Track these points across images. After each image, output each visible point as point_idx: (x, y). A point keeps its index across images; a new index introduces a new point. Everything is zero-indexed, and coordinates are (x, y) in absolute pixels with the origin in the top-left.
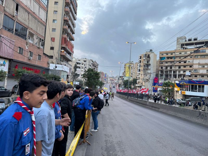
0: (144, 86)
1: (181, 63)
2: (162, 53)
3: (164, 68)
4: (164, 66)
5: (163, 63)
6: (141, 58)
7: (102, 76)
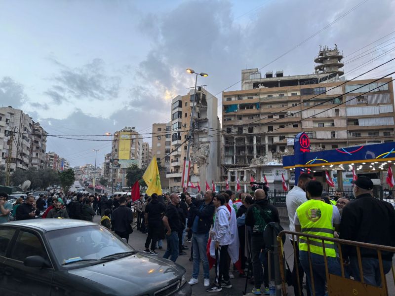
0: (198, 175)
1: (274, 117)
2: (227, 96)
3: (235, 130)
4: (235, 126)
5: (230, 120)
6: (180, 106)
7: (55, 163)
